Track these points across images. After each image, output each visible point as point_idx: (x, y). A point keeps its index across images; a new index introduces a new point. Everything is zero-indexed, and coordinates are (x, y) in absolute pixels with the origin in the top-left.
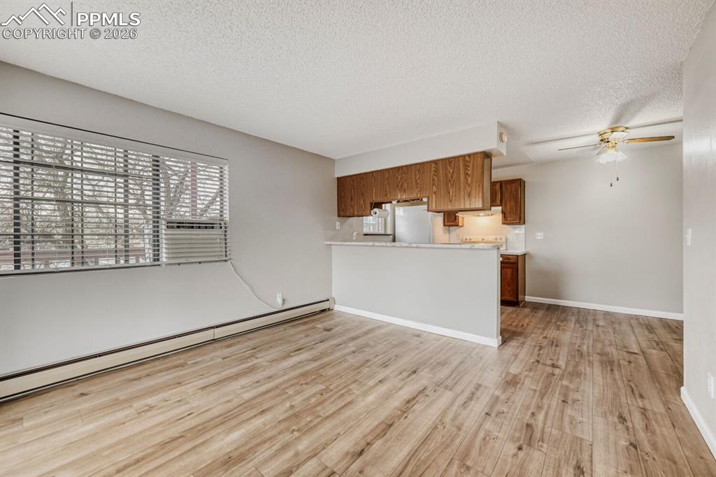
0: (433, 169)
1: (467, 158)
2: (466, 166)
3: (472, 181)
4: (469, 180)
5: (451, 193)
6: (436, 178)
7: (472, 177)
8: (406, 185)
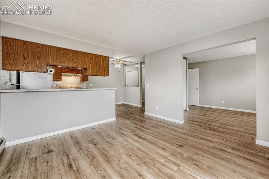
0: (90, 57)
1: (104, 57)
2: (103, 60)
3: (105, 66)
4: (104, 65)
5: (98, 68)
6: (91, 61)
7: (105, 65)
8: (75, 60)
